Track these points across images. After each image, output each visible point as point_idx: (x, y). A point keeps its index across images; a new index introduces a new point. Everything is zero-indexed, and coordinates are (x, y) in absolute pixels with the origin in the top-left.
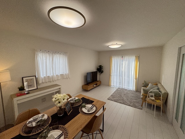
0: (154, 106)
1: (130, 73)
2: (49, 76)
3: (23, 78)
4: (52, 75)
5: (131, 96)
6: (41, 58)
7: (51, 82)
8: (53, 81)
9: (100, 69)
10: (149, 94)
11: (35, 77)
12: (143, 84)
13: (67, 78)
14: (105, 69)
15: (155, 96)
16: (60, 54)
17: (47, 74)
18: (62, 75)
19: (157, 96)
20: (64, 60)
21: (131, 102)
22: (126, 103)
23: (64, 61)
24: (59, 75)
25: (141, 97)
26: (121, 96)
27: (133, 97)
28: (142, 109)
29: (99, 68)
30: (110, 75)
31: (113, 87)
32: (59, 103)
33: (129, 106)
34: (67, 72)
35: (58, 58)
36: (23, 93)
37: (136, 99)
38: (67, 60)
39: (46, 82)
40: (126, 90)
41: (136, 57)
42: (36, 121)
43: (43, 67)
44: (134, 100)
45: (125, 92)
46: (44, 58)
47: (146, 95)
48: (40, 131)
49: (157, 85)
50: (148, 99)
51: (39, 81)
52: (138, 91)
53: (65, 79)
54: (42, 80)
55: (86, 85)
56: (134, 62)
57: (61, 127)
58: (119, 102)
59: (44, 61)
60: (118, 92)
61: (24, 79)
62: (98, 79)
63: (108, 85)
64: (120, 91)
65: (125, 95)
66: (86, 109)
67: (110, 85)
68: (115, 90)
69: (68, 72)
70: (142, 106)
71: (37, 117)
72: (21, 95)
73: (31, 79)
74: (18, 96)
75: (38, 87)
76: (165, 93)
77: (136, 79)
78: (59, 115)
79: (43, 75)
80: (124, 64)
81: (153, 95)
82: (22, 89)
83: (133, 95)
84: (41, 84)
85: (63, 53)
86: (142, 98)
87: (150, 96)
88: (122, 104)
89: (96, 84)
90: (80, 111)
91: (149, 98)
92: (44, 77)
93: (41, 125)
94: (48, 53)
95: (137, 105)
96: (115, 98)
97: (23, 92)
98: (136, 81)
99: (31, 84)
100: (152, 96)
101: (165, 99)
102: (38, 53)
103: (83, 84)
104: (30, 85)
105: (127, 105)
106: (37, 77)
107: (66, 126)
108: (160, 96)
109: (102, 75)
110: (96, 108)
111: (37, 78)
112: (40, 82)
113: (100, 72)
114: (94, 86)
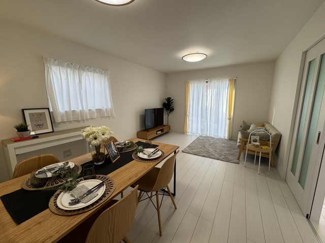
0: (258, 157)
1: (221, 109)
2: (74, 111)
3: (23, 110)
4: (80, 109)
5: (221, 146)
6: (56, 75)
7: (78, 121)
8: (83, 121)
9: (168, 105)
10: (250, 139)
11: (47, 110)
12: (241, 126)
13: (109, 117)
14: (177, 105)
15: (260, 139)
16: (94, 71)
17: (70, 108)
18: (99, 111)
19: (264, 140)
20: (103, 83)
21: (221, 155)
22: (213, 157)
23: (103, 86)
24: (94, 110)
25: (238, 144)
26: (204, 146)
27: (224, 147)
28: (238, 163)
29: (167, 102)
30: (185, 114)
31: (192, 135)
32: (96, 138)
33: (218, 159)
34: (109, 105)
35: (91, 78)
36: (25, 136)
37: (228, 151)
38: (107, 84)
39: (70, 122)
40: (213, 138)
41: (230, 80)
42: (54, 171)
43: (62, 93)
44: (226, 152)
45: (212, 141)
46: (64, 77)
47: (246, 140)
48: (60, 183)
49: (263, 126)
50: (248, 146)
51: (55, 119)
52: (232, 138)
53: (106, 117)
54: (62, 116)
55: (143, 131)
56: (227, 90)
57: (99, 177)
58: (201, 155)
59: (64, 82)
60: (200, 141)
61: (26, 113)
62: (165, 123)
63: (183, 132)
64: (203, 140)
65: (210, 145)
66: (144, 154)
67: (186, 133)
68: (194, 138)
69: (110, 107)
70: (239, 159)
71: (54, 166)
72: (22, 139)
73: (41, 114)
74: (16, 141)
75: (55, 130)
76: (276, 135)
77: (230, 119)
78: (95, 163)
79: (63, 109)
80: (210, 94)
81: (258, 138)
82: (22, 128)
83: (224, 145)
84: (59, 123)
85: (99, 70)
86: (239, 147)
87: (252, 141)
88: (206, 157)
89: (162, 130)
90: (133, 158)
91: (250, 145)
92: (66, 111)
93: (63, 175)
94: (71, 68)
95: (230, 158)
96: (194, 149)
97: (25, 134)
98: (230, 122)
99: (40, 123)
100: (255, 141)
101: (277, 144)
102: (50, 66)
103: (139, 130)
104: (39, 125)
105: (215, 159)
106: (51, 110)
107: (110, 175)
108: (269, 141)
109: (172, 115)
110: (163, 153)
111: (52, 112)
112: (59, 119)
113: (167, 110)
114: (158, 133)
